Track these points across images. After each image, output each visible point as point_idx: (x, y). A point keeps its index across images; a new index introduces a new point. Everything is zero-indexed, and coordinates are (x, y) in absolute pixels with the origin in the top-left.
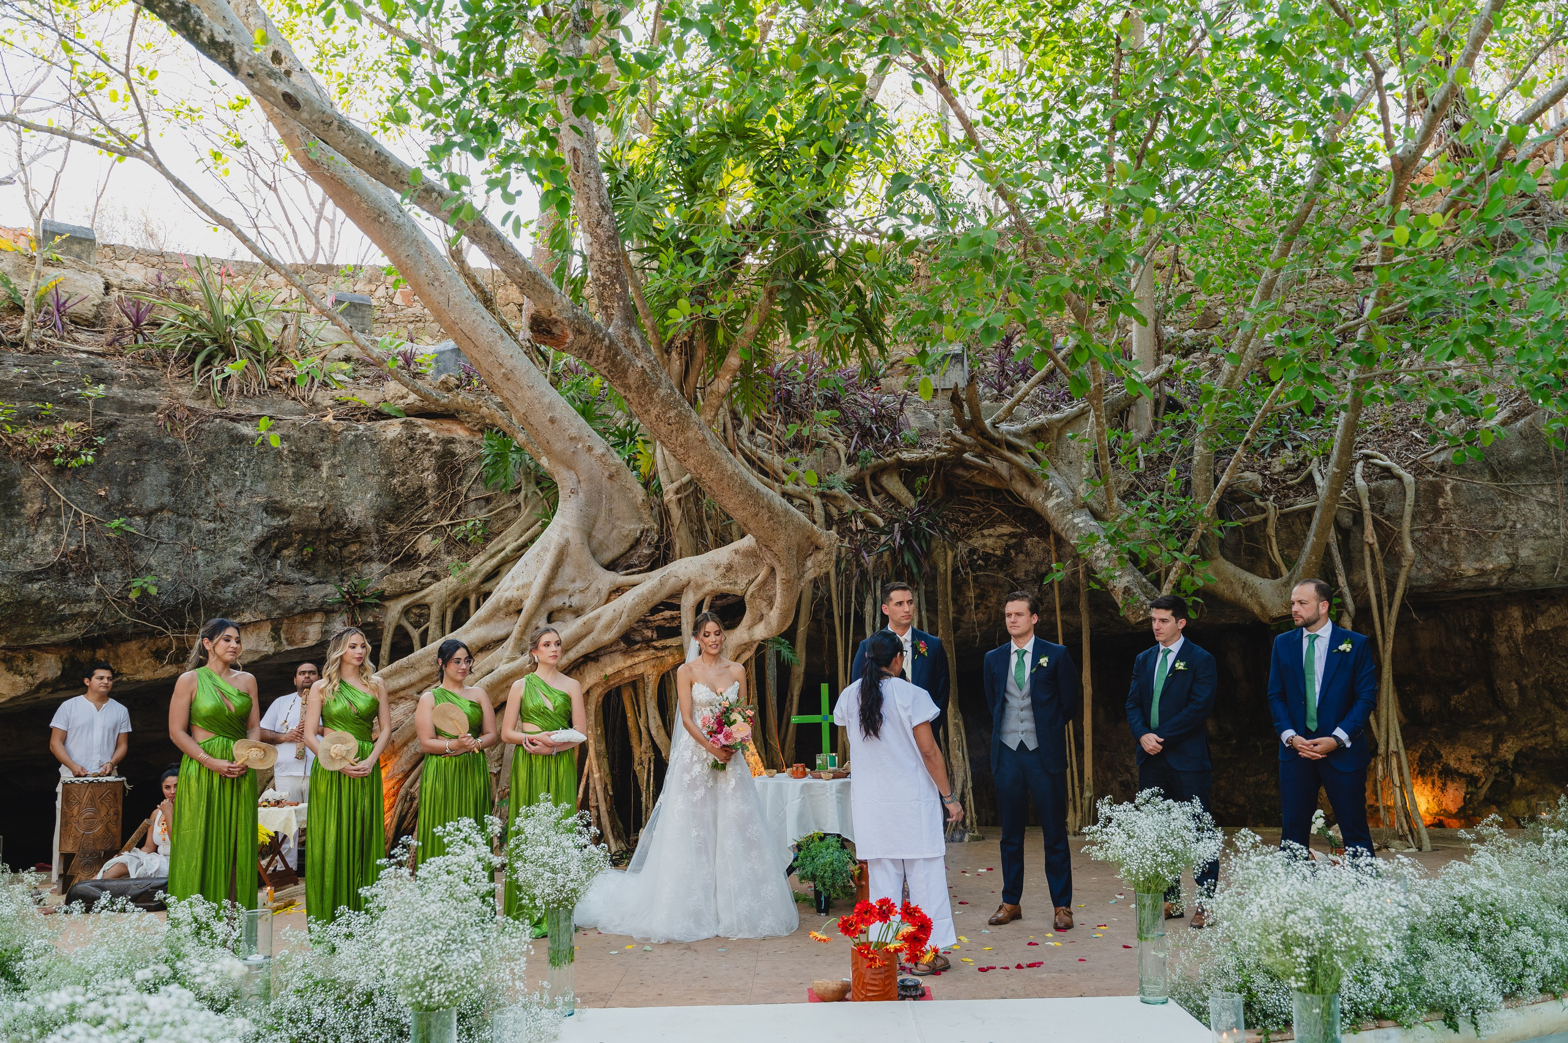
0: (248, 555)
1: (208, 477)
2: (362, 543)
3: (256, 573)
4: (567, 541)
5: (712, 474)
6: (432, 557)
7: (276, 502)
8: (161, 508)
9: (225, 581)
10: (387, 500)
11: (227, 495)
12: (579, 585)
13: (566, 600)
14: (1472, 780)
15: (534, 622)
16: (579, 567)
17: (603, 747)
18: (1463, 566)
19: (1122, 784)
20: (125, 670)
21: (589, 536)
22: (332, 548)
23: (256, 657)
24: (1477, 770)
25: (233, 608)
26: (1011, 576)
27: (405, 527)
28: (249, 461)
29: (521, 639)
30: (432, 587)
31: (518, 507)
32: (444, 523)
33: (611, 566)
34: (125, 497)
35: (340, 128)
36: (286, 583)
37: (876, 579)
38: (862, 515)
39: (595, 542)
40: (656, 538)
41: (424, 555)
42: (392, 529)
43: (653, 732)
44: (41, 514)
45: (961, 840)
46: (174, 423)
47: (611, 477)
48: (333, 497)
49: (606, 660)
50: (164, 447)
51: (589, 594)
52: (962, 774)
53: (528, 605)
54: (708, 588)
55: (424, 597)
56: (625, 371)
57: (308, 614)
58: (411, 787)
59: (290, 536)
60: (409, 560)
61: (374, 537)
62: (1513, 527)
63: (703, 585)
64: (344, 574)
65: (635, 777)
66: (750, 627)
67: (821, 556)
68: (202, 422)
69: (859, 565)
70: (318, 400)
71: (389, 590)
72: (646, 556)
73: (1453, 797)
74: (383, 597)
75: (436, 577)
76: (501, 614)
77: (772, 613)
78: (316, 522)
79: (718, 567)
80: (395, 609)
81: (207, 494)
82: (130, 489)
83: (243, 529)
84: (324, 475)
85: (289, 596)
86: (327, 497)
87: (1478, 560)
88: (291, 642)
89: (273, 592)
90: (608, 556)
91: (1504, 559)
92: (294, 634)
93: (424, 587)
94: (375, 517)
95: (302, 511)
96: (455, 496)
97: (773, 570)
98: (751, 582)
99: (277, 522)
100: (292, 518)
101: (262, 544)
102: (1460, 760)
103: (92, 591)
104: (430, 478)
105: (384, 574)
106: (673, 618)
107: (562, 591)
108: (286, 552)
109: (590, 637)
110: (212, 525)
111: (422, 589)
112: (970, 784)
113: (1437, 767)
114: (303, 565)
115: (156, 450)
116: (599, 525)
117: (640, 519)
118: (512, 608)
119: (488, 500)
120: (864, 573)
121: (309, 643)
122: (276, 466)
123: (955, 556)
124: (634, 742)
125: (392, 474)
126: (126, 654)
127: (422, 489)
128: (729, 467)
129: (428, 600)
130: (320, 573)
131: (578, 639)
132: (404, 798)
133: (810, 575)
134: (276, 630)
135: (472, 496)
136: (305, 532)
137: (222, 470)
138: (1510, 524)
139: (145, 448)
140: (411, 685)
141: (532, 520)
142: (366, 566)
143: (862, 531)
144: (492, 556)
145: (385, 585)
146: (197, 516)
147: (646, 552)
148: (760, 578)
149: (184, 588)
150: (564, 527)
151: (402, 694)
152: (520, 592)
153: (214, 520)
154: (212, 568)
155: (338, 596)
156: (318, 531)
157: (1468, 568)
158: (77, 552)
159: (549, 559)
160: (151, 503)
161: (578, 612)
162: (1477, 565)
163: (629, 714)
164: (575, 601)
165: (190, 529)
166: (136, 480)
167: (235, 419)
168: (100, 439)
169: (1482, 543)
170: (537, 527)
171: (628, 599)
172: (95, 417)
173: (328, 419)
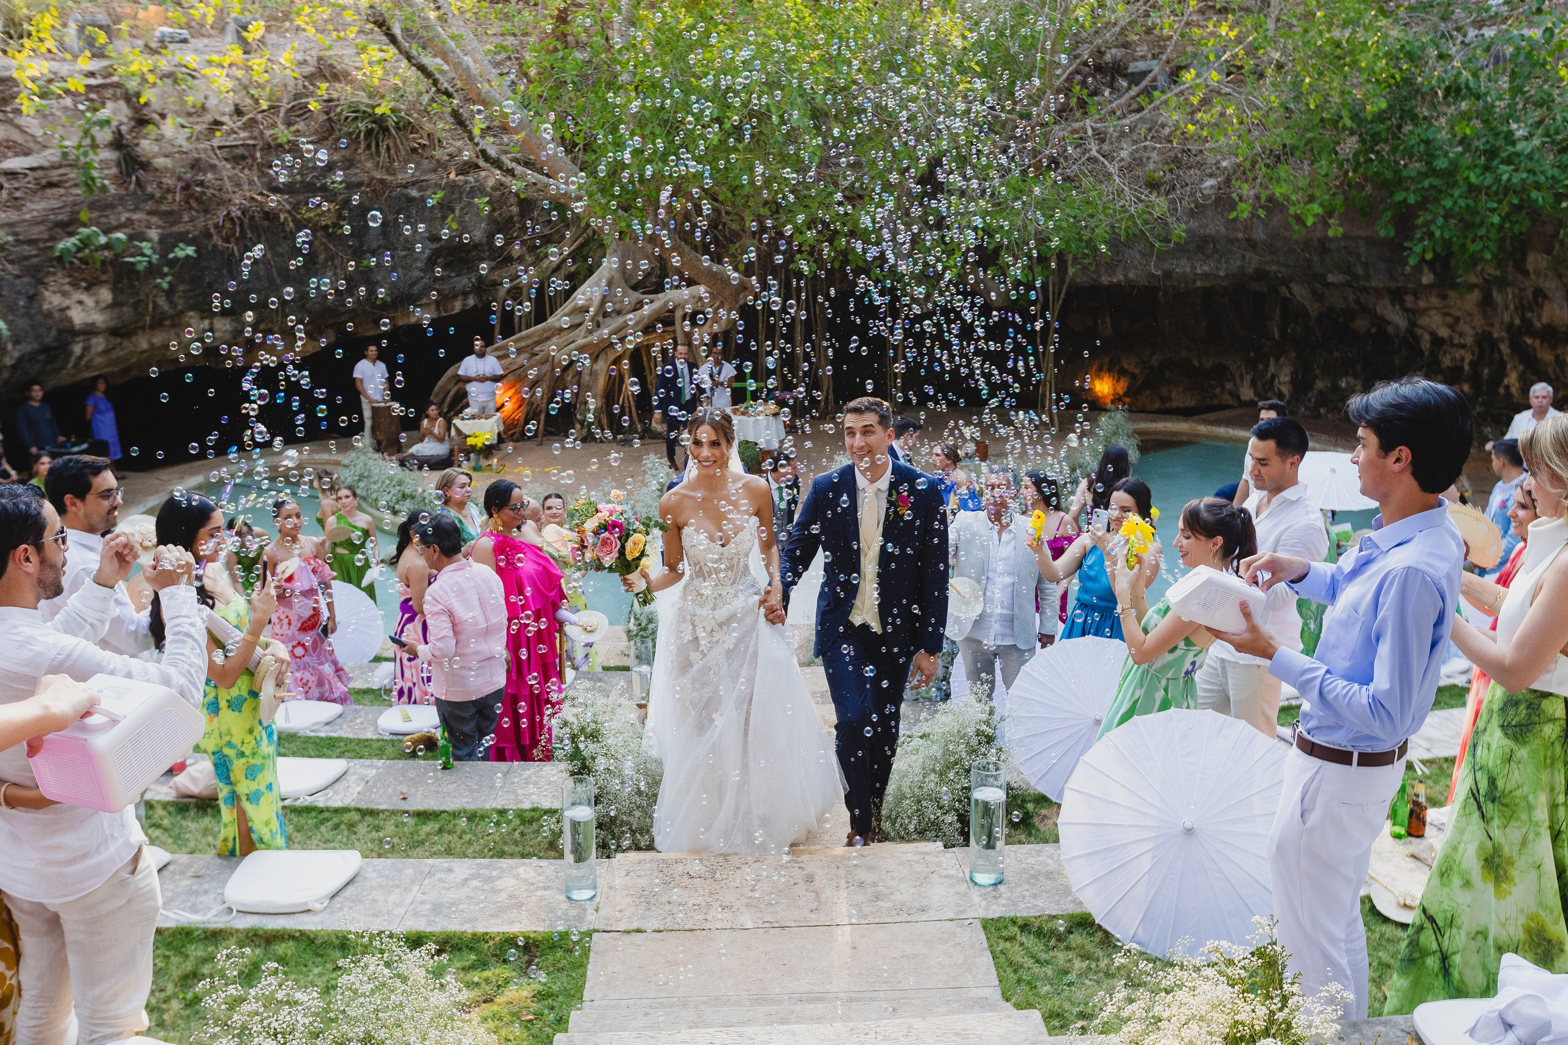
0: (423, 268)
3: (428, 277)
4: (613, 276)
7: (435, 235)
9: (414, 284)
12: (619, 298)
13: (613, 307)
14: (1133, 377)
15: (596, 318)
16: (619, 289)
18: (1102, 279)
21: (623, 272)
24: (1137, 371)
25: (419, 297)
29: (589, 327)
33: (635, 288)
34: (362, 244)
36: (442, 280)
39: (626, 275)
40: (659, 272)
41: (516, 258)
44: (326, 260)
48: (463, 227)
51: (625, 303)
53: (593, 309)
54: (689, 308)
55: (519, 284)
57: (455, 297)
59: (441, 252)
61: (486, 247)
63: (687, 305)
64: (469, 269)
66: (711, 327)
67: (747, 293)
68: (390, 192)
70: (440, 157)
72: (653, 282)
73: (1122, 387)
74: (494, 284)
76: (577, 312)
77: (722, 321)
78: (455, 244)
79: (694, 297)
81: (400, 235)
83: (419, 253)
85: (445, 287)
87: (1110, 276)
88: (448, 310)
89: (437, 286)
90: (633, 282)
91: (1121, 277)
92: (448, 306)
93: (518, 277)
94: (487, 237)
97: (723, 302)
98: (711, 306)
99: (435, 246)
100: (443, 242)
101: (430, 259)
102: (1130, 364)
104: (515, 209)
105: (493, 269)
106: (669, 316)
107: (610, 302)
110: (404, 253)
113: (1117, 367)
116: (627, 268)
118: (582, 309)
121: (456, 310)
125: (494, 210)
127: (511, 217)
130: (457, 269)
132: (528, 403)
134: (439, 305)
136: (448, 249)
140: (528, 346)
141: (577, 235)
142: (481, 263)
146: (396, 249)
147: (654, 280)
148: (716, 305)
150: (611, 268)
151: (523, 350)
152: (588, 302)
153: (405, 250)
154: (407, 278)
155: (470, 285)
157: (1105, 280)
159: (603, 285)
160: (374, 245)
161: (619, 314)
162: (1110, 279)
163: (645, 360)
164: (618, 307)
166: (365, 233)
167: (406, 186)
168: (346, 213)
169: (1111, 267)
170: (580, 240)
171: (646, 310)
172: (340, 197)
173: (452, 176)
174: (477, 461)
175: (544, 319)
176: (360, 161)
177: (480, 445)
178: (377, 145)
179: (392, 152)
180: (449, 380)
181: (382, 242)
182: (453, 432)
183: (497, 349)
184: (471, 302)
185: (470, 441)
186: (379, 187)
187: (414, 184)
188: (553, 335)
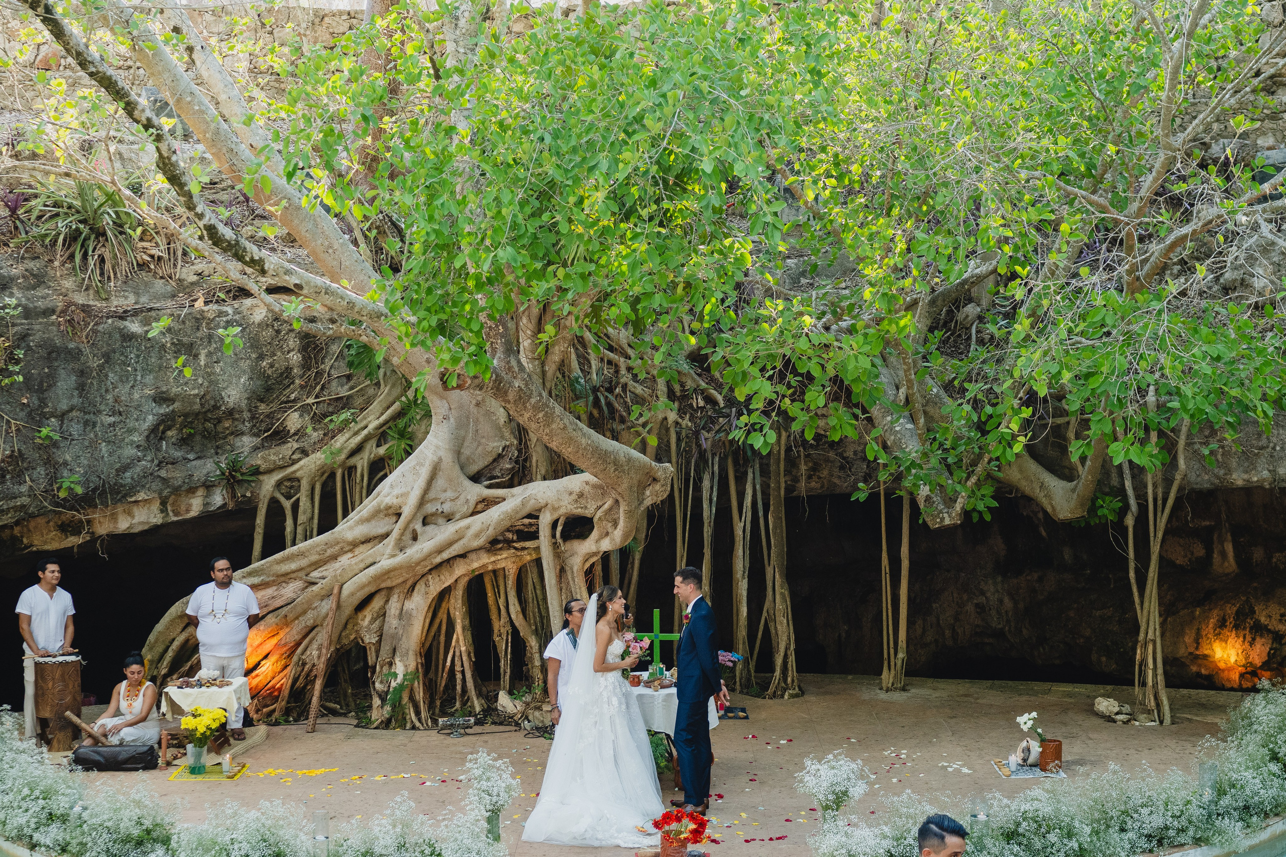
0: (142, 443)
1: (106, 376)
2: (234, 420)
3: (149, 458)
4: (440, 459)
5: (570, 450)
6: (300, 433)
7: (164, 393)
8: (71, 409)
9: (125, 468)
10: (259, 383)
11: (123, 390)
12: (450, 494)
13: (439, 507)
14: (1277, 637)
15: (411, 526)
16: (450, 480)
17: (467, 622)
18: (1234, 476)
19: (977, 605)
20: (36, 542)
21: (458, 453)
22: (209, 425)
23: (146, 527)
25: (133, 489)
26: (841, 455)
27: (275, 406)
28: (138, 356)
29: (400, 539)
30: (302, 463)
31: (378, 384)
32: (311, 400)
33: (475, 478)
34: (43, 402)
35: (326, 293)
36: (173, 464)
37: (714, 455)
38: (703, 391)
39: (463, 458)
40: (516, 454)
41: (292, 431)
42: (263, 408)
43: (513, 616)
45: (782, 696)
46: (73, 327)
47: (478, 405)
48: (211, 382)
49: (473, 556)
50: (69, 352)
51: (459, 502)
52: (785, 638)
53: (407, 512)
54: (563, 511)
55: (295, 472)
56: (506, 393)
57: (192, 490)
58: (302, 654)
59: (173, 420)
60: (280, 436)
61: (246, 415)
62: (1274, 448)
63: (559, 508)
64: (218, 447)
65: (495, 647)
66: (597, 541)
67: (657, 487)
68: (97, 324)
69: (699, 446)
70: (183, 276)
71: (263, 467)
72: (508, 469)
73: (1259, 653)
74: (256, 471)
75: (305, 453)
76: (381, 515)
77: (616, 532)
78: (197, 407)
79: (571, 494)
80: (268, 484)
81: (107, 391)
82: (46, 395)
83: (137, 420)
84: (202, 363)
85: (176, 475)
86: (206, 384)
87: (1246, 472)
88: (176, 514)
89: (163, 473)
90: (474, 469)
91: (1266, 474)
92: (179, 506)
93: (294, 462)
94: (248, 399)
95: (185, 398)
96: (319, 374)
97: (617, 502)
98: (599, 508)
99: (164, 409)
100: (177, 405)
101: (154, 430)
102: (1270, 617)
103: (24, 489)
104: (295, 358)
105: (256, 449)
106: (531, 525)
107: (436, 499)
108: (169, 433)
109: (461, 542)
110: (112, 419)
111: (293, 464)
112: (792, 647)
113: (1250, 622)
114: (184, 442)
115: (63, 356)
116: (466, 444)
117: (502, 437)
118: (390, 511)
119: (349, 377)
120: (702, 454)
121: (193, 513)
122: (161, 358)
123: (789, 436)
124: (494, 616)
125: (261, 357)
126: (36, 527)
127: (289, 369)
128: (583, 441)
129: (298, 474)
130: (197, 448)
131: (450, 544)
132: (297, 664)
133: (648, 502)
134: (164, 503)
135: (334, 372)
136: (186, 415)
137: (117, 368)
138: (1271, 445)
139: (54, 355)
140: (301, 569)
141: (391, 399)
142: (237, 439)
143: (702, 408)
144: (356, 433)
145: (258, 460)
146: (100, 412)
147: (508, 466)
148: (606, 506)
149: (94, 478)
150: (437, 447)
151: (293, 576)
152: (399, 500)
153: (113, 415)
154: (115, 458)
155: (218, 473)
156: (197, 414)
157: (1238, 478)
158: (11, 456)
159: (424, 473)
160: (64, 406)
161: (449, 518)
162: (1246, 476)
163: (490, 594)
164: (447, 508)
165: (94, 425)
166: (50, 386)
167: (123, 316)
168: (20, 353)
169: (1249, 458)
170: (396, 406)
171: (494, 515)
172: (12, 331)
173: (199, 304)
174: (198, 756)
175: (332, 524)
176: (54, 278)
177: (202, 729)
178: (85, 256)
179: (108, 266)
180: (172, 621)
181: (76, 401)
182: (164, 708)
183: (250, 574)
184: (218, 499)
185: (187, 723)
186: (79, 316)
187: (136, 313)
188: (343, 552)
